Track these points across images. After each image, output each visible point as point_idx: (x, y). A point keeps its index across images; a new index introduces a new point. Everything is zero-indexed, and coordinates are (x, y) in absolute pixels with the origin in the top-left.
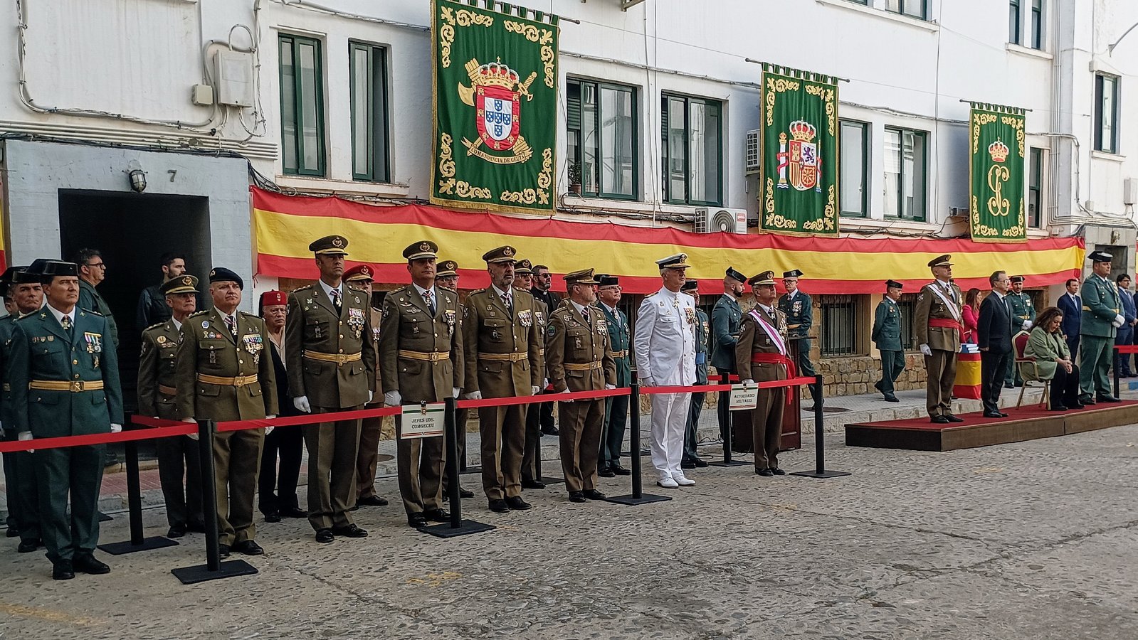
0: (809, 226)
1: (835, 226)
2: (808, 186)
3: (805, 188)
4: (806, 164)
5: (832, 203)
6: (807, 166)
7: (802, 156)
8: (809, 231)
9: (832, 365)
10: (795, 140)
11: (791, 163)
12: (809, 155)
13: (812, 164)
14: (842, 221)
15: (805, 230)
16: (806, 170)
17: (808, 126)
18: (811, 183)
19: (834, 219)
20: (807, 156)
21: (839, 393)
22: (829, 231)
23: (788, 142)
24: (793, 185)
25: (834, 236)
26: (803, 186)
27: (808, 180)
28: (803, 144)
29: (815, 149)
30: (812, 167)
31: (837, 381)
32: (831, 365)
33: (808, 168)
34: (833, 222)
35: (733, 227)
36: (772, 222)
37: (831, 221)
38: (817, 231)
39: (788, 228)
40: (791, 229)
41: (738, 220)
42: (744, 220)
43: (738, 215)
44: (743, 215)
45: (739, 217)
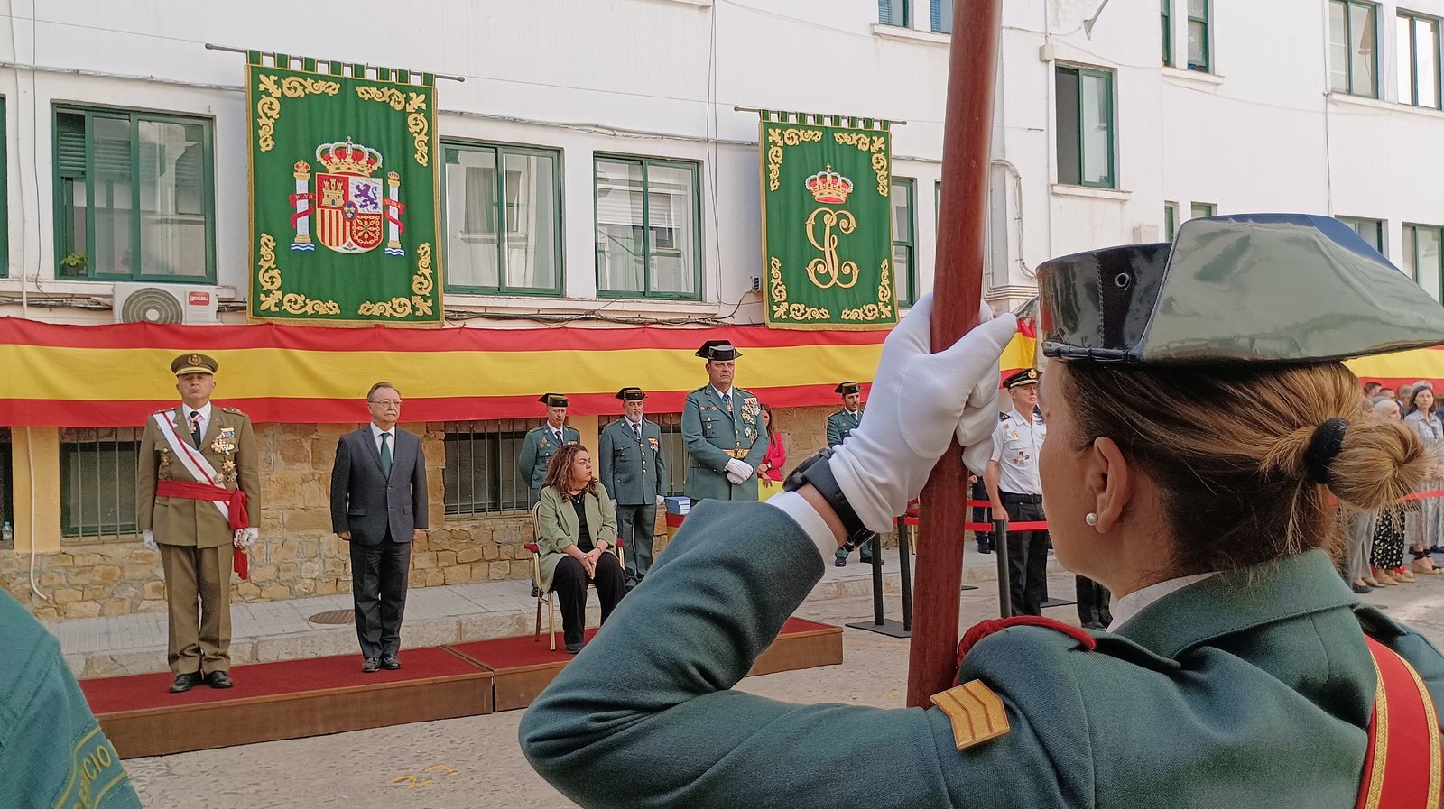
0: (371, 309)
1: (435, 308)
2: (368, 246)
3: (360, 250)
4: (360, 210)
5: (428, 272)
6: (363, 215)
7: (352, 198)
8: (370, 317)
9: (476, 531)
10: (330, 173)
11: (319, 211)
12: (367, 196)
13: (375, 211)
14: (448, 300)
15: (362, 317)
16: (363, 220)
17: (366, 150)
18: (371, 242)
19: (434, 296)
20: (363, 198)
21: (493, 576)
22: (425, 317)
23: (313, 176)
24: (327, 243)
25: (435, 325)
26: (355, 246)
27: (366, 236)
28: (353, 181)
29: (380, 187)
30: (374, 215)
31: (487, 558)
32: (473, 532)
33: (366, 217)
34: (430, 302)
35: (177, 314)
36: (276, 305)
37: (425, 301)
38: (392, 318)
39: (316, 315)
40: (326, 316)
41: (191, 303)
42: (206, 303)
43: (192, 294)
44: (207, 295)
45: (194, 299)
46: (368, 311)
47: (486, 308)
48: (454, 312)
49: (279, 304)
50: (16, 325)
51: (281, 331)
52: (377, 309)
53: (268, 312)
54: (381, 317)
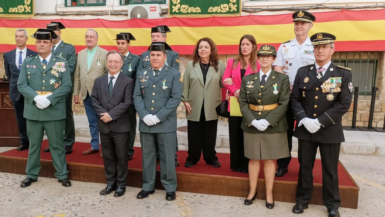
0: (212, 10)
1: (238, 8)
8: (212, 13)
15: (209, 13)
19: (238, 3)
22: (234, 12)
25: (238, 15)
34: (236, 6)
35: (146, 16)
36: (178, 10)
37: (234, 5)
38: (221, 13)
39: (192, 13)
40: (196, 13)
41: (151, 11)
42: (155, 10)
43: (151, 7)
44: (155, 7)
45: (152, 9)
46: (211, 10)
47: (268, 6)
48: (253, 9)
49: (179, 9)
50: (100, 21)
51: (179, 20)
52: (215, 9)
53: (175, 13)
54: (216, 13)
